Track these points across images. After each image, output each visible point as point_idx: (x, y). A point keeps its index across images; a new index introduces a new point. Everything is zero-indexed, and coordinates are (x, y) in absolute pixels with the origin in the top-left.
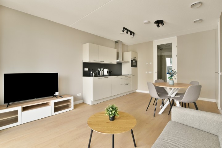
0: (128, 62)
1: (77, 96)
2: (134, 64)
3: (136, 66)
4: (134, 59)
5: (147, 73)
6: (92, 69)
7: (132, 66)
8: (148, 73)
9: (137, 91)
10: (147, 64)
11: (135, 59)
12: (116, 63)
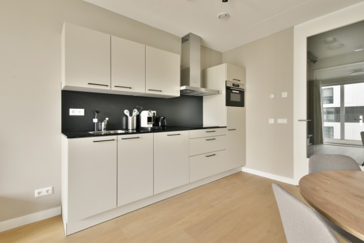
0: (218, 92)
1: (36, 195)
2: (235, 97)
3: (241, 104)
4: (233, 85)
5: (271, 121)
6: (98, 112)
7: (229, 103)
8: (276, 121)
9: (244, 170)
10: (272, 96)
11: (238, 86)
12: (178, 95)
